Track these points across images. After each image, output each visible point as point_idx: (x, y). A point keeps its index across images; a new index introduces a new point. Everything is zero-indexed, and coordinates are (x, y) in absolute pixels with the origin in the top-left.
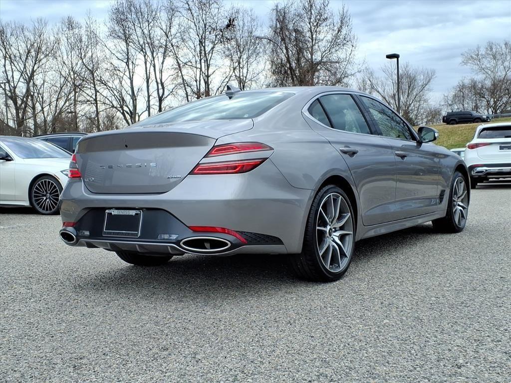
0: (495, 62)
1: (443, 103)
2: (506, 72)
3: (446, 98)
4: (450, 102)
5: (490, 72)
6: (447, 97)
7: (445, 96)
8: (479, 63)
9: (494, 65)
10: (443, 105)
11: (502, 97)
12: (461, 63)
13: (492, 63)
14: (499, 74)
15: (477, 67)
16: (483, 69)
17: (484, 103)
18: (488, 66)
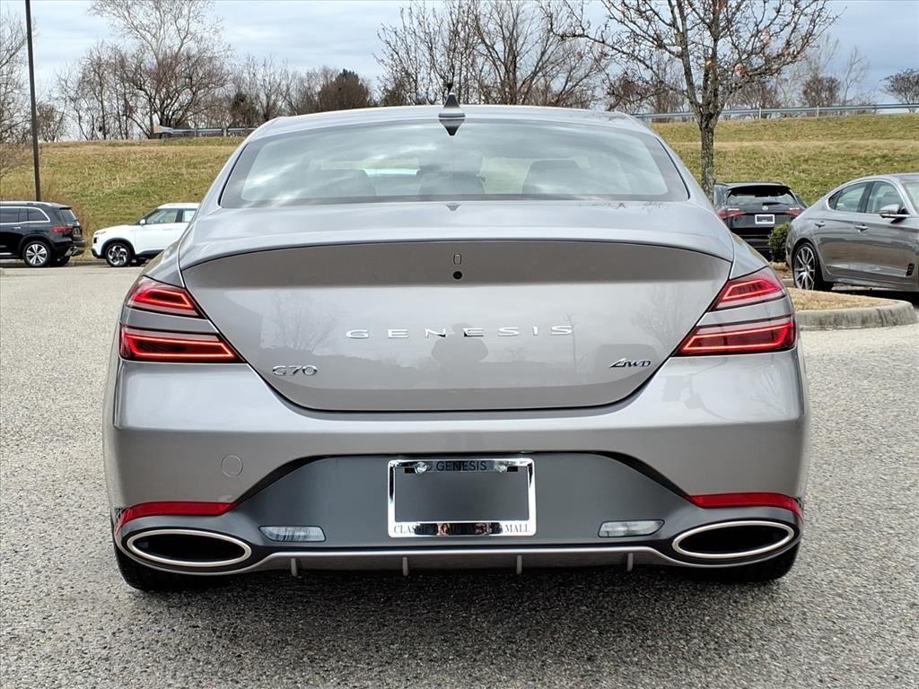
0: (158, 16)
1: (55, 95)
2: (183, 40)
3: (63, 83)
4: (72, 94)
5: (149, 36)
6: (66, 82)
7: (60, 79)
8: (126, 14)
9: (155, 21)
10: (57, 99)
11: (178, 92)
12: (89, 10)
13: (152, 18)
14: (168, 42)
15: (123, 22)
16: (136, 28)
17: (143, 100)
18: (145, 22)
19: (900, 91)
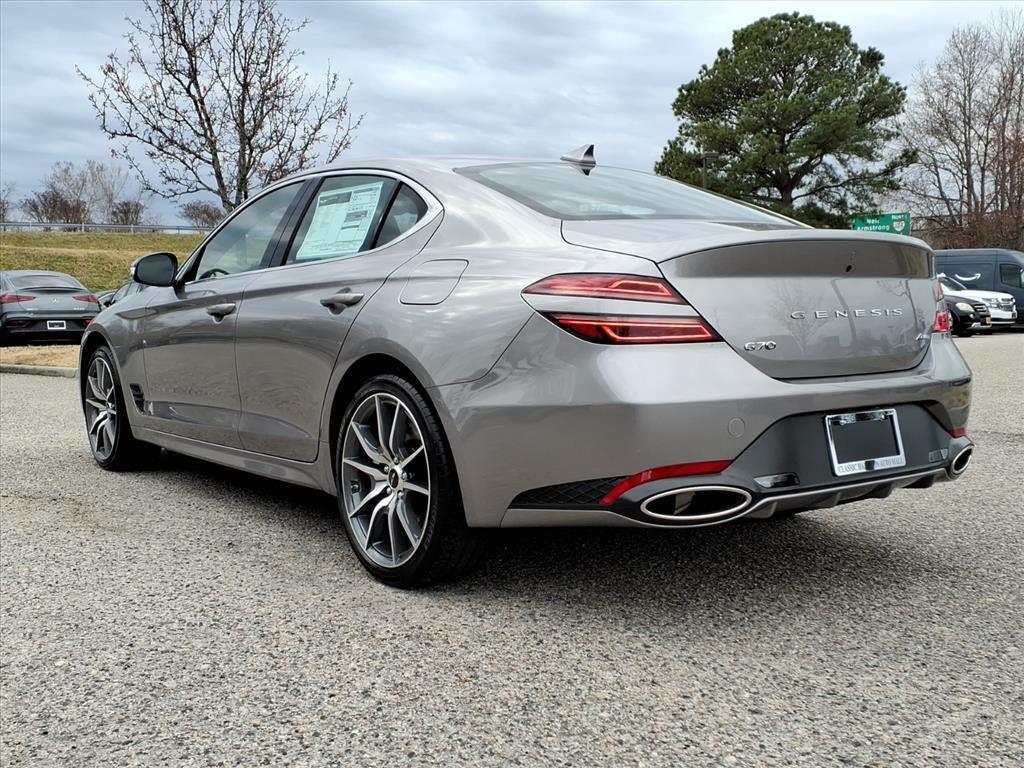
19: (191, 217)
